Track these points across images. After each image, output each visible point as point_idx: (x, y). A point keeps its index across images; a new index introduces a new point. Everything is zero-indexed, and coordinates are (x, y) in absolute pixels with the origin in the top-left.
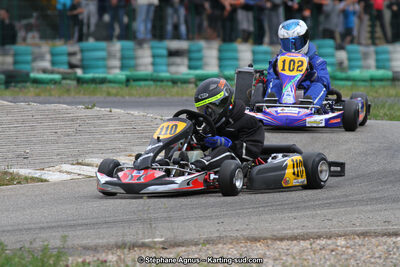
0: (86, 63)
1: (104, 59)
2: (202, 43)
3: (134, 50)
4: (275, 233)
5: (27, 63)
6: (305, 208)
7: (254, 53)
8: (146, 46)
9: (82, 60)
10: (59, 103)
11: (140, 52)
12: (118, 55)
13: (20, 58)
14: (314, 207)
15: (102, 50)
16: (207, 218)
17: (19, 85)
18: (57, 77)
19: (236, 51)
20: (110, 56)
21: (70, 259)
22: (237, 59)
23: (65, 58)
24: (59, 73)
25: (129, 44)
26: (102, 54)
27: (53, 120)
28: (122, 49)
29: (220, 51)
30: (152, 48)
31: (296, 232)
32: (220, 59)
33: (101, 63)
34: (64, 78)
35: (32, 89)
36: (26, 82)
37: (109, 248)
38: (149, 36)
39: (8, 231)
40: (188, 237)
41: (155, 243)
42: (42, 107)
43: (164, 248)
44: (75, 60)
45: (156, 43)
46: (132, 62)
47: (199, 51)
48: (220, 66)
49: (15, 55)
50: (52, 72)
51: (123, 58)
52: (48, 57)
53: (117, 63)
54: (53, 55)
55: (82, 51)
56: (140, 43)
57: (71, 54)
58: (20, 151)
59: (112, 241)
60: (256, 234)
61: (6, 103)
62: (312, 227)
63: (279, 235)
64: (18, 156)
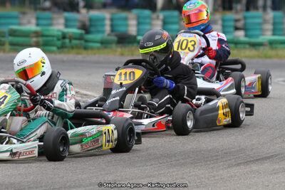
0: (247, 26)
1: (260, 24)
3: (283, 18)
9: (245, 24)
12: (271, 21)
15: (259, 17)
20: (265, 22)
23: (232, 23)
25: (279, 14)
26: (260, 21)
28: (274, 18)
44: (240, 24)
46: (281, 27)
51: (274, 24)
52: (220, 22)
53: (269, 27)
54: (223, 20)
55: (245, 18)
57: (237, 21)
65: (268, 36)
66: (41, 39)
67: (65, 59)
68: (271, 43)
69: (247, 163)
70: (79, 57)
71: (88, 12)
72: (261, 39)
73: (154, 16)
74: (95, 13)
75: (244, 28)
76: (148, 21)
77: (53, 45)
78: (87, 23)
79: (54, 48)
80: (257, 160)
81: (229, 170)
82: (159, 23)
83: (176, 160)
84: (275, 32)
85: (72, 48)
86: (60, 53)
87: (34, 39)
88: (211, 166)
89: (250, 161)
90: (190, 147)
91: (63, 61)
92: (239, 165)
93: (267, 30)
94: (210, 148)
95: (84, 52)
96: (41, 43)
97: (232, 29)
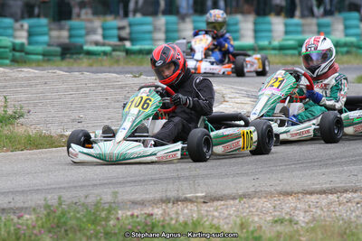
0: (134, 36)
1: (150, 32)
2: (239, 17)
3: (178, 24)
4: (306, 188)
5: (81, 36)
6: (333, 165)
7: (286, 25)
8: (188, 20)
9: (130, 33)
10: (109, 72)
11: (182, 26)
12: (163, 28)
13: (74, 32)
14: (341, 164)
15: (148, 24)
16: (243, 175)
17: (75, 56)
18: (108, 49)
19: (270, 23)
20: (156, 29)
21: (120, 212)
22: (270, 31)
23: (115, 32)
24: (109, 45)
25: (173, 19)
26: (149, 28)
27: (104, 87)
28: (167, 23)
29: (255, 24)
30: (194, 22)
31: (325, 186)
32: (256, 31)
33: (147, 36)
34: (114, 50)
35: (85, 61)
36: (79, 53)
37: (155, 203)
38: (191, 11)
39: (64, 188)
40: (226, 192)
41: (197, 197)
42: (95, 76)
43: (204, 202)
44: (124, 33)
45: (197, 18)
46: (175, 35)
47: (236, 24)
48: (256, 38)
49: (70, 29)
50: (104, 45)
51: (167, 31)
52: (100, 31)
53: (161, 35)
54: (104, 29)
55: (130, 25)
56: (183, 18)
57: (120, 28)
58: (75, 116)
59: (158, 196)
60: (288, 188)
61: (62, 73)
62: (339, 182)
63: (309, 190)
64: (73, 120)
73: (17, 25)
75: (130, 39)
76: (10, 31)
82: (25, 34)
93: (160, 40)
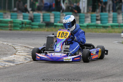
1: (107, 18)
3: (117, 15)
5: (83, 19)
8: (121, 14)
9: (101, 18)
15: (107, 15)
20: (109, 17)
23: (95, 18)
25: (115, 13)
28: (113, 15)
44: (98, 18)
46: (116, 19)
49: (80, 16)
51: (113, 18)
52: (90, 17)
53: (111, 19)
54: (91, 16)
55: (101, 15)
57: (97, 16)
65: (111, 23)
66: (12, 24)
67: (23, 33)
68: (112, 26)
69: (102, 78)
70: (29, 32)
71: (33, 13)
72: (108, 24)
73: (62, 14)
74: (36, 13)
75: (100, 20)
76: (59, 16)
77: (18, 27)
78: (33, 17)
79: (18, 28)
80: (106, 77)
81: (94, 81)
83: (71, 77)
84: (113, 21)
85: (26, 28)
86: (21, 30)
87: (10, 24)
88: (86, 79)
89: (103, 77)
90: (77, 71)
91: (22, 34)
92: (98, 79)
93: (110, 21)
94: (85, 71)
95: (31, 30)
96: (13, 26)
97: (95, 20)
